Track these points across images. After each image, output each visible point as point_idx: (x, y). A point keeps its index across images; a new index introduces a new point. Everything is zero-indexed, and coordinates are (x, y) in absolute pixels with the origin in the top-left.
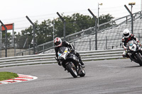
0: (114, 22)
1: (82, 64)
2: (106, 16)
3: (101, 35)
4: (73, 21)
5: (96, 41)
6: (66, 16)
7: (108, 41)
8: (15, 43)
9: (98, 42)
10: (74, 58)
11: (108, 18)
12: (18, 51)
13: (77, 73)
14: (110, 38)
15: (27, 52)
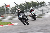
0: (45, 4)
1: (28, 20)
2: (43, 2)
3: (41, 9)
4: (31, 4)
5: (39, 11)
6: (28, 2)
7: (43, 11)
8: (10, 11)
9: (40, 11)
10: (25, 17)
11: (43, 3)
12: (11, 14)
13: (26, 23)
14: (44, 10)
15: (15, 15)
